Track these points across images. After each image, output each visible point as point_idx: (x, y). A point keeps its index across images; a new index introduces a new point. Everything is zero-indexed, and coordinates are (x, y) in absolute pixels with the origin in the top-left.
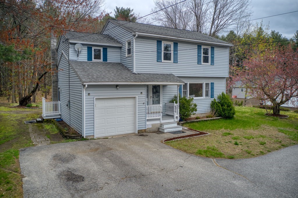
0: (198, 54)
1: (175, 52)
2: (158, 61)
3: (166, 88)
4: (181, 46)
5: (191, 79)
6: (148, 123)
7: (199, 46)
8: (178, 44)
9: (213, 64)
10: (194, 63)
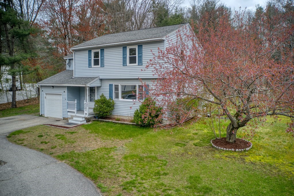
0: (123, 56)
1: (101, 58)
2: (89, 67)
3: (100, 89)
4: (107, 51)
5: (122, 81)
6: (69, 114)
7: (124, 47)
8: (105, 50)
9: (141, 64)
10: (119, 66)
